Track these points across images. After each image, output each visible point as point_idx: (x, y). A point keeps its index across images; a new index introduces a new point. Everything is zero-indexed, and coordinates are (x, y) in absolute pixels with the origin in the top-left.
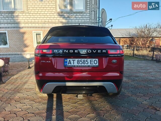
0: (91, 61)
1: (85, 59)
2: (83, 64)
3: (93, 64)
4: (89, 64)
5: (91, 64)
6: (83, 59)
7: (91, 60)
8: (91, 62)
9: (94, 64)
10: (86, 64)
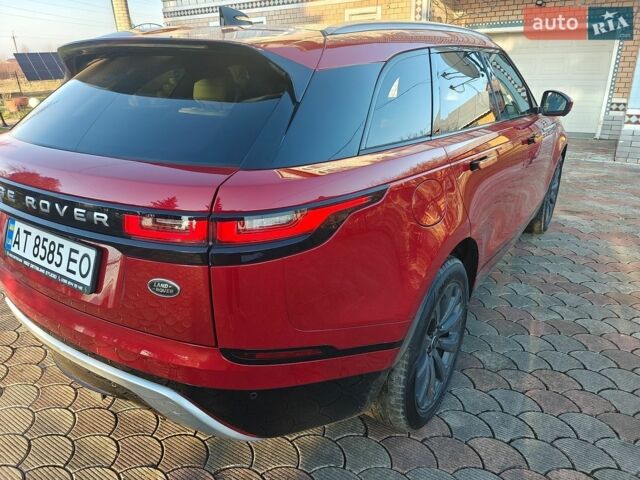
0: (74, 256)
1: (58, 240)
2: (44, 263)
3: (74, 273)
4: (62, 270)
5: (68, 270)
6: (51, 238)
7: (72, 250)
8: (71, 260)
9: (77, 278)
10: (52, 267)
